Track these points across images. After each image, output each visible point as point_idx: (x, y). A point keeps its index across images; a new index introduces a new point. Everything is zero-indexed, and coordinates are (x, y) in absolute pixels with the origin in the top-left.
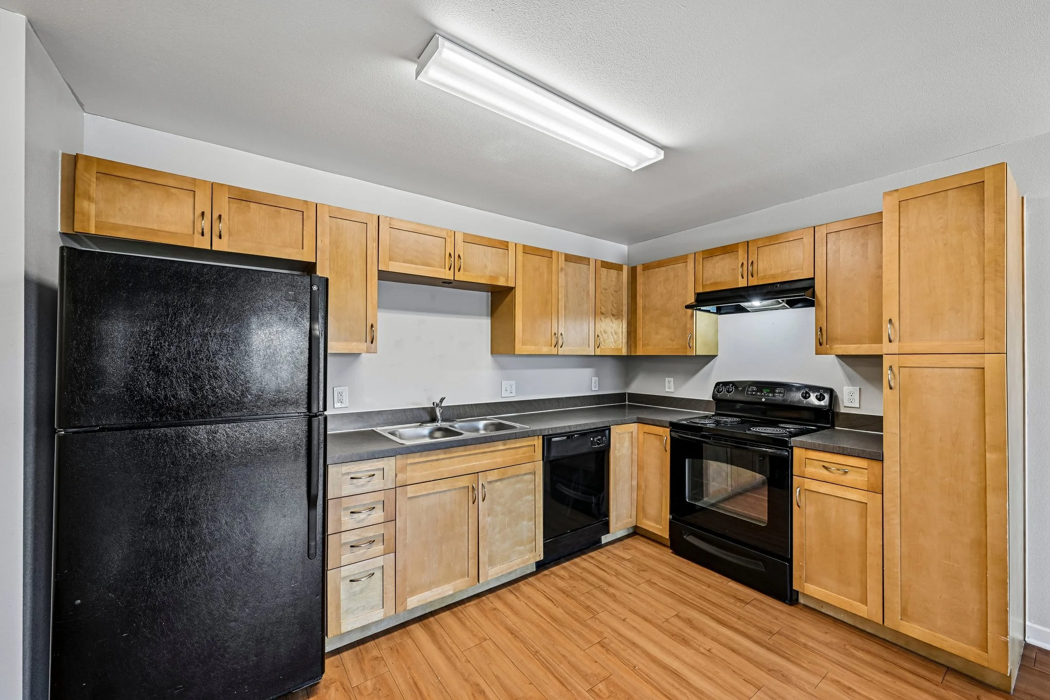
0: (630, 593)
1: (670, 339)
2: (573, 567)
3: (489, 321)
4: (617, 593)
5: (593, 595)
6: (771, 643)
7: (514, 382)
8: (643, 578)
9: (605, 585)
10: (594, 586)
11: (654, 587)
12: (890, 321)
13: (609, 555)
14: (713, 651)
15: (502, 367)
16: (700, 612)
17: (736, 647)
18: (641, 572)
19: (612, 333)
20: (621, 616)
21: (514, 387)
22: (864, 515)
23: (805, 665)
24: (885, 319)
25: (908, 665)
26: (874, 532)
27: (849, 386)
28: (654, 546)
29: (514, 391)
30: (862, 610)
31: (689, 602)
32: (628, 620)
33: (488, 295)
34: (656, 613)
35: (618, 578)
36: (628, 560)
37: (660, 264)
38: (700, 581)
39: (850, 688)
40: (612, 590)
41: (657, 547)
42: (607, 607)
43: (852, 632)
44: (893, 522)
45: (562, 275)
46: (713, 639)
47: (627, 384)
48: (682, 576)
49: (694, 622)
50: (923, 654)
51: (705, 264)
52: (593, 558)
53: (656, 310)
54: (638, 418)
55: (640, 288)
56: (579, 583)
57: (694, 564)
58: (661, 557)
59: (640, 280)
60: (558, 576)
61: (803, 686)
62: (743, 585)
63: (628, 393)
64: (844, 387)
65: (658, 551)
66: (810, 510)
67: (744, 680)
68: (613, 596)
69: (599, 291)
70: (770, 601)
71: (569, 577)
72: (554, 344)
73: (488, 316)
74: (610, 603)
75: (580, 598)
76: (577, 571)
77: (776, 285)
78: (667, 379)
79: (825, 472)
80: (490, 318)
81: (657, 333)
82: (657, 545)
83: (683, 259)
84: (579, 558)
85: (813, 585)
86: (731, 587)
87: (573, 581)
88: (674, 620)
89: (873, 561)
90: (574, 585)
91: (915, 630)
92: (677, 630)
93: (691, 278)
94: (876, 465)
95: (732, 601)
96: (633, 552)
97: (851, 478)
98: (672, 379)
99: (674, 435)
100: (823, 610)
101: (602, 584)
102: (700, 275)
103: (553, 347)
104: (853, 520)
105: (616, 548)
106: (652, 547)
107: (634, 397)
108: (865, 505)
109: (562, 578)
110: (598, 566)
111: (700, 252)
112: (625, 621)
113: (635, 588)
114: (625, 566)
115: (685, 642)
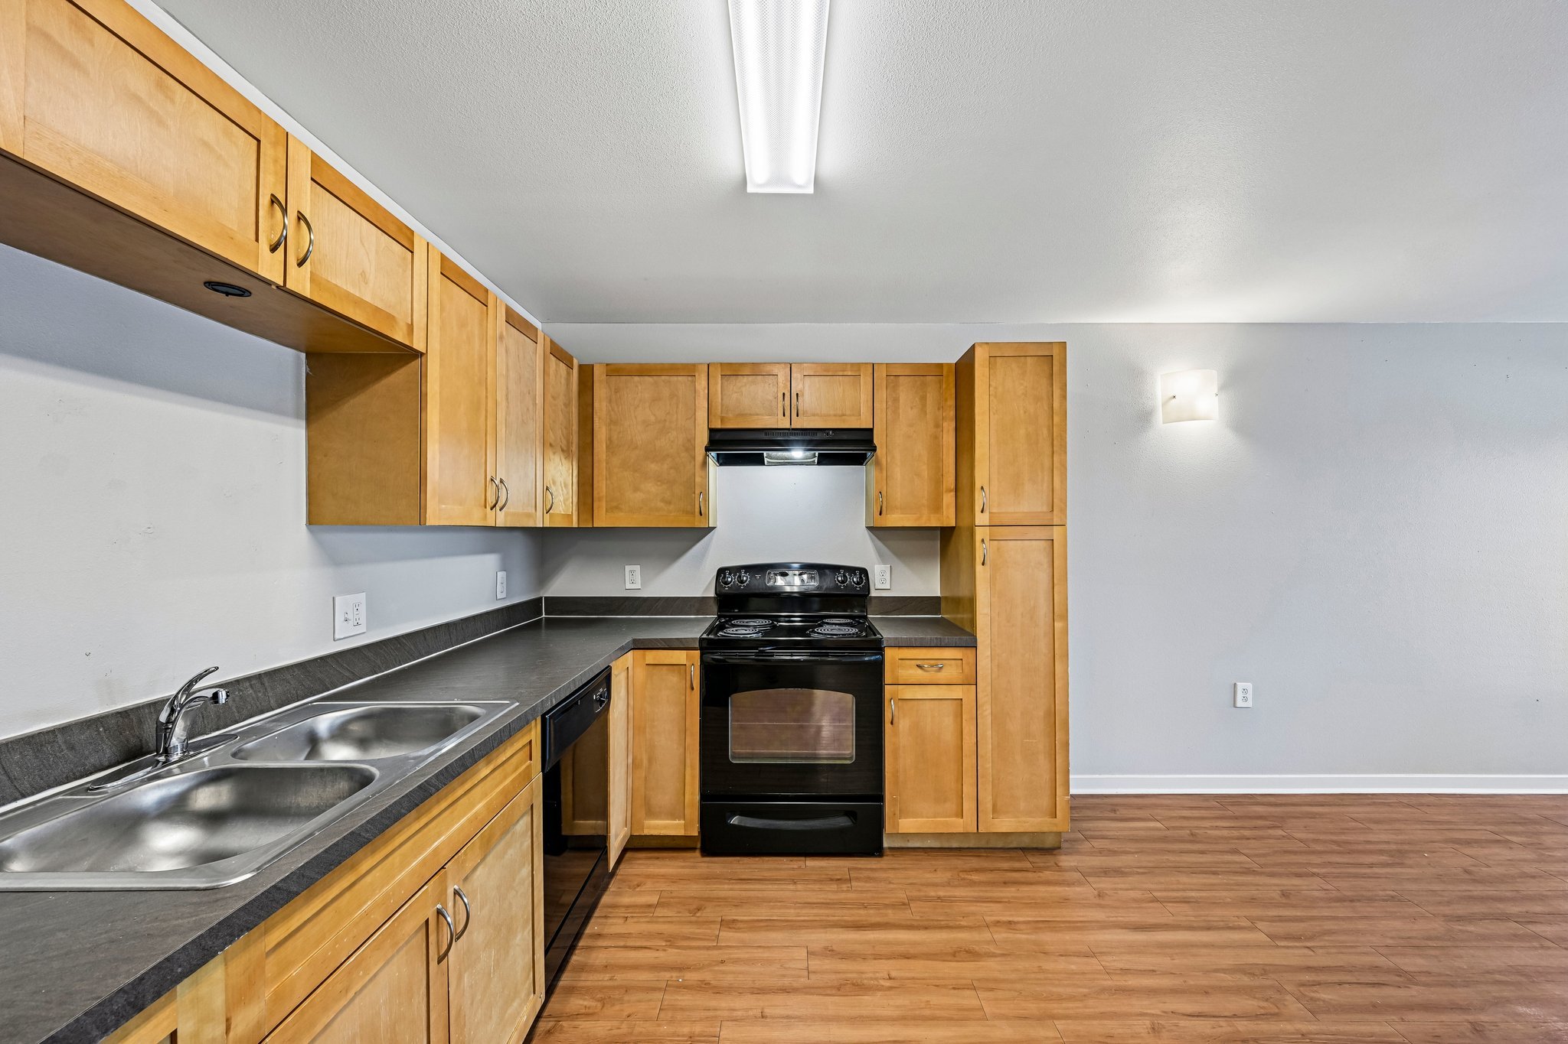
0: (723, 962)
1: (663, 500)
2: (584, 976)
3: (301, 432)
4: (706, 976)
5: (675, 1008)
6: (918, 918)
7: (362, 597)
8: (713, 922)
9: (675, 974)
10: (660, 989)
11: (739, 928)
12: (982, 488)
13: (621, 912)
14: (893, 974)
15: (333, 559)
16: (825, 927)
17: (902, 949)
18: (698, 915)
19: (561, 484)
20: (751, 1013)
21: (363, 609)
22: (959, 715)
23: (963, 923)
24: (978, 486)
25: (1006, 865)
26: (968, 728)
27: (879, 564)
28: (670, 858)
29: (363, 621)
30: (958, 825)
31: (795, 921)
32: (768, 1011)
33: (299, 358)
34: (785, 968)
35: (678, 947)
36: (659, 905)
37: (644, 370)
38: (777, 880)
39: (1010, 922)
40: (692, 977)
41: (675, 858)
42: (718, 1013)
43: (948, 856)
44: (986, 711)
45: (501, 350)
46: (877, 957)
47: (542, 579)
48: (752, 887)
49: (834, 948)
50: (1000, 845)
51: (725, 384)
52: (599, 936)
53: (636, 448)
54: (635, 641)
55: (601, 406)
56: (629, 1001)
57: (746, 860)
58: (695, 871)
59: (600, 392)
60: (577, 1016)
61: (987, 950)
62: (821, 858)
63: (545, 597)
64: (876, 566)
65: (683, 864)
66: (904, 724)
67: (954, 988)
68: (704, 987)
69: (549, 397)
70: (862, 862)
71: (599, 1005)
72: (491, 501)
73: (297, 416)
74: (713, 1003)
75: (662, 1029)
76: (603, 979)
77: (827, 431)
78: (628, 568)
79: (920, 671)
80: (303, 423)
81: (636, 489)
82: (675, 854)
83: (688, 370)
84: (577, 952)
85: (909, 818)
86: (813, 868)
87: (613, 1005)
88: (815, 964)
89: (968, 762)
90: (626, 1014)
91: (1005, 824)
92: (833, 976)
93: (703, 404)
94: (970, 652)
95: (834, 887)
96: (649, 885)
97: (945, 675)
98: (637, 568)
99: (709, 657)
100: (910, 845)
101: (667, 975)
102: (717, 399)
103: (488, 508)
104: (948, 723)
105: (618, 894)
106: (667, 862)
107: (555, 604)
108: (959, 701)
109: (588, 1015)
110: (626, 947)
111: (718, 363)
112: (766, 1017)
113: (714, 948)
114: (665, 919)
115: (859, 988)
